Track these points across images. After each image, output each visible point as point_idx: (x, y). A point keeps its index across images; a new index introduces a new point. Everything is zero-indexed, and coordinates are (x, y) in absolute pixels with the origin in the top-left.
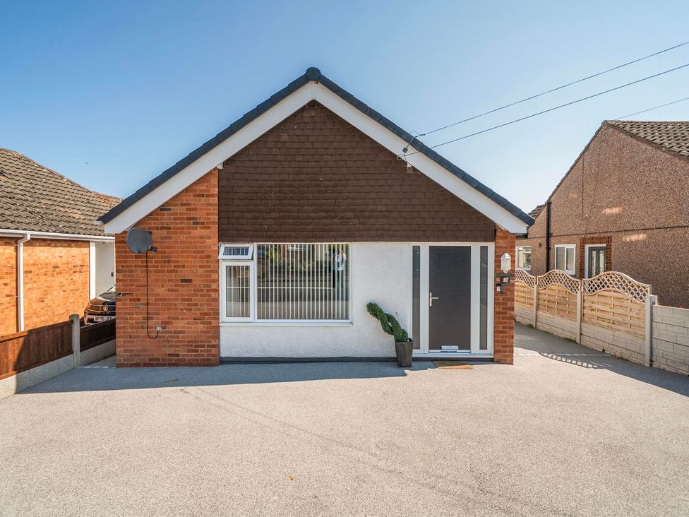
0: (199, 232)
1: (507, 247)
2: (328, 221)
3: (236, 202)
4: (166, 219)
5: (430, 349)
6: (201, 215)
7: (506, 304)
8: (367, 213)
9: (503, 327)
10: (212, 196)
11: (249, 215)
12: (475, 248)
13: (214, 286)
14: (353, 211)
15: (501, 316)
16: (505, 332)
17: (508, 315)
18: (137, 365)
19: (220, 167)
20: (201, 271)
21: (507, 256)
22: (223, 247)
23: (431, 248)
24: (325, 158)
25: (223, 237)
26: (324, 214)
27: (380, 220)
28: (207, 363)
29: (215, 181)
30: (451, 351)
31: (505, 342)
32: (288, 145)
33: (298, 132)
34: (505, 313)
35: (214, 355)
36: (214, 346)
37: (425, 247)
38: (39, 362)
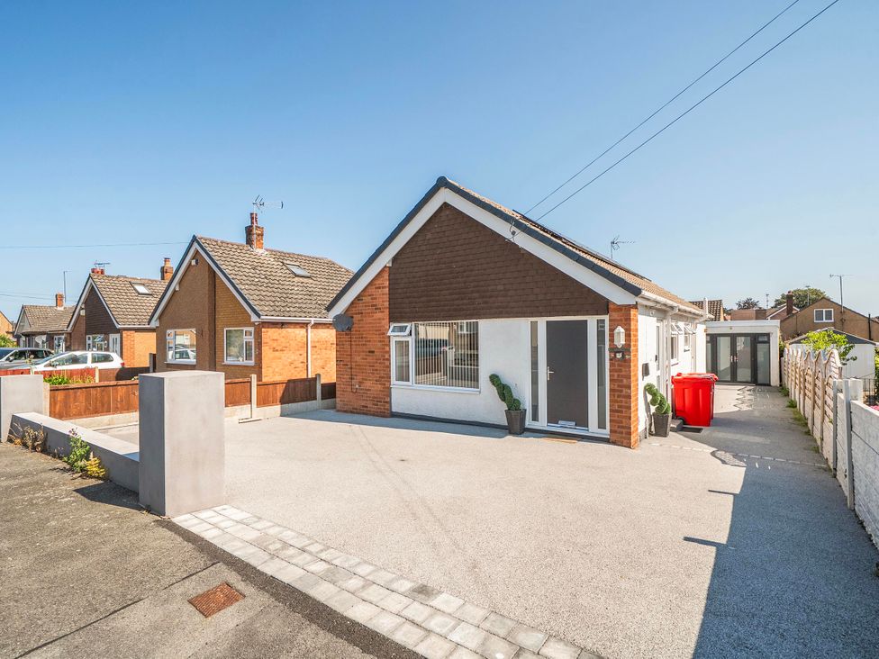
0: (379, 315)
1: (621, 320)
2: (461, 302)
3: (400, 291)
4: (360, 306)
5: (548, 422)
6: (378, 302)
7: (622, 381)
8: (488, 294)
9: (619, 407)
10: (385, 287)
11: (407, 301)
12: (592, 321)
13: (387, 357)
14: (478, 292)
15: (616, 394)
16: (621, 412)
17: (624, 393)
18: (345, 412)
19: (390, 265)
20: (379, 344)
21: (620, 330)
22: (393, 325)
23: (547, 322)
24: (456, 248)
25: (392, 319)
26: (457, 296)
27: (499, 298)
28: (383, 415)
29: (386, 276)
30: (567, 427)
31: (622, 423)
32: (431, 242)
33: (438, 230)
34: (621, 391)
35: (387, 409)
36: (387, 402)
37: (542, 322)
38: (294, 401)
